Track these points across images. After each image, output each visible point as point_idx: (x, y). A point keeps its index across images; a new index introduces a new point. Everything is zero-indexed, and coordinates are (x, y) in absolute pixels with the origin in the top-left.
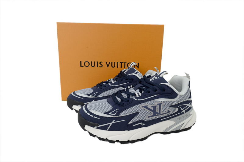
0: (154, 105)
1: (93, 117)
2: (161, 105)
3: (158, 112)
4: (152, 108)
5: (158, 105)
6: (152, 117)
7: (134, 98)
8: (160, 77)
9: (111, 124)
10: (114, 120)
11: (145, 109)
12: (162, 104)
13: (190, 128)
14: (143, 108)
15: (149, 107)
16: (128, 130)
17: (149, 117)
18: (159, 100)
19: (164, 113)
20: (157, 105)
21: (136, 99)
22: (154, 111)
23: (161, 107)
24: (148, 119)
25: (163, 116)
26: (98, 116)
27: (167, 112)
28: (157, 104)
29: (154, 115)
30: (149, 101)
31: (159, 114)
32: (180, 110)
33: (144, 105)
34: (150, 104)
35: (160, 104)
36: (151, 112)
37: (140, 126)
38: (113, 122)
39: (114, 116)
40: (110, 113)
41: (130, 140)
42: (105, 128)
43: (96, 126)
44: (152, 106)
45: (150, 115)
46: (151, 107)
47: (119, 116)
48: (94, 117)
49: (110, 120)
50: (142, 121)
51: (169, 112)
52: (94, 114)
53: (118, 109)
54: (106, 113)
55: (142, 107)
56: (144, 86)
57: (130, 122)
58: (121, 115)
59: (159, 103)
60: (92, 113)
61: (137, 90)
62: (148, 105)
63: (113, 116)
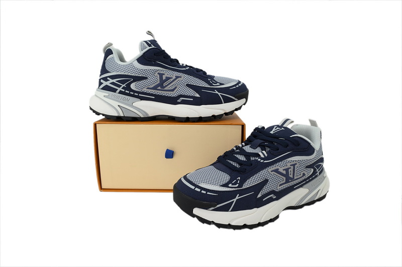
0: (287, 167)
1: (206, 193)
2: (296, 166)
3: (291, 176)
4: (284, 172)
5: (292, 167)
6: (284, 185)
7: (259, 160)
8: (284, 128)
9: (235, 200)
10: (238, 195)
11: (276, 174)
12: (296, 164)
13: (324, 197)
14: (273, 173)
15: (281, 170)
16: (258, 208)
17: (280, 185)
18: (293, 160)
19: (298, 177)
20: (290, 167)
21: (262, 161)
22: (286, 175)
23: (296, 170)
24: (279, 188)
25: (297, 181)
26: (213, 190)
27: (302, 175)
28: (291, 165)
29: (287, 182)
30: (279, 162)
31: (293, 179)
32: (315, 172)
33: (273, 169)
34: (281, 166)
35: (294, 165)
36: (283, 177)
37: (271, 200)
38: (237, 198)
39: (237, 189)
40: (230, 185)
41: (262, 222)
42: (225, 209)
43: (213, 207)
44: (284, 168)
45: (281, 183)
46: (283, 170)
47: (243, 188)
48: (208, 193)
49: (231, 195)
50: (273, 192)
51: (304, 175)
52: (206, 189)
53: (239, 178)
54: (223, 186)
55: (272, 171)
56: (266, 141)
57: (259, 196)
58: (246, 186)
59: (293, 163)
60: (203, 188)
61: (257, 148)
62: (279, 167)
63: (234, 189)
